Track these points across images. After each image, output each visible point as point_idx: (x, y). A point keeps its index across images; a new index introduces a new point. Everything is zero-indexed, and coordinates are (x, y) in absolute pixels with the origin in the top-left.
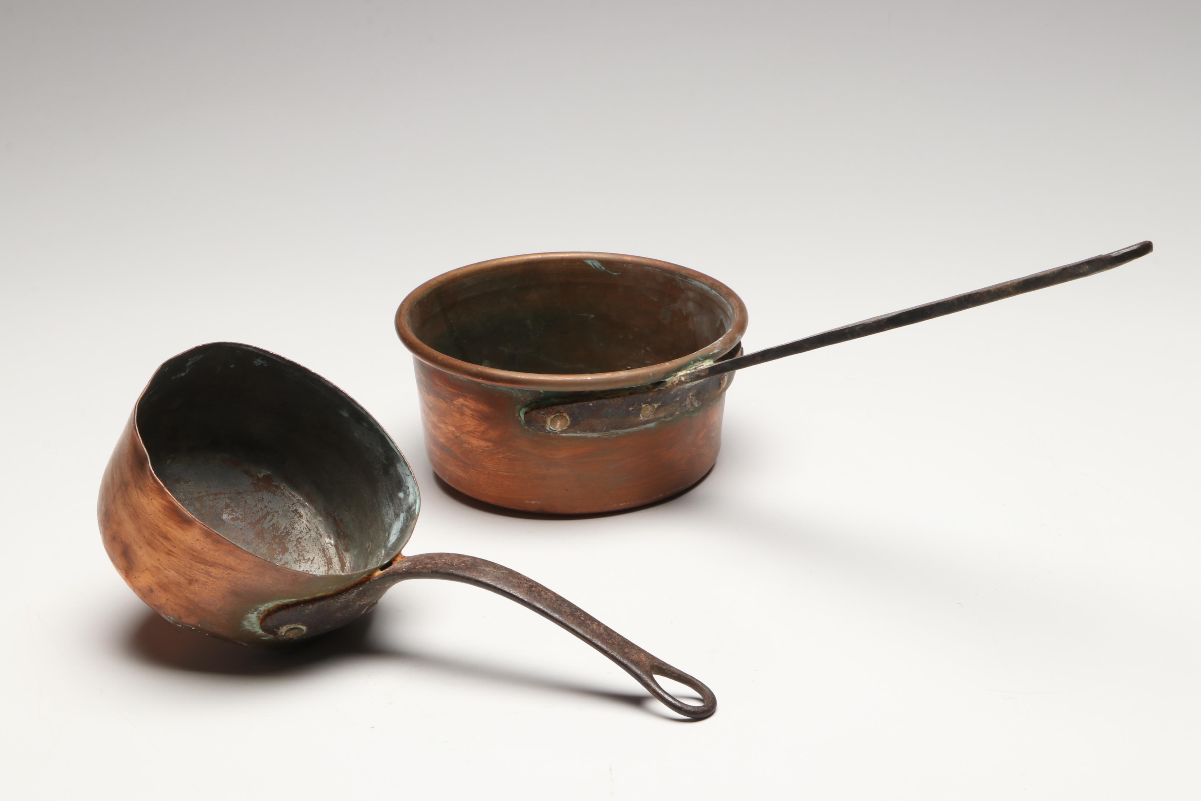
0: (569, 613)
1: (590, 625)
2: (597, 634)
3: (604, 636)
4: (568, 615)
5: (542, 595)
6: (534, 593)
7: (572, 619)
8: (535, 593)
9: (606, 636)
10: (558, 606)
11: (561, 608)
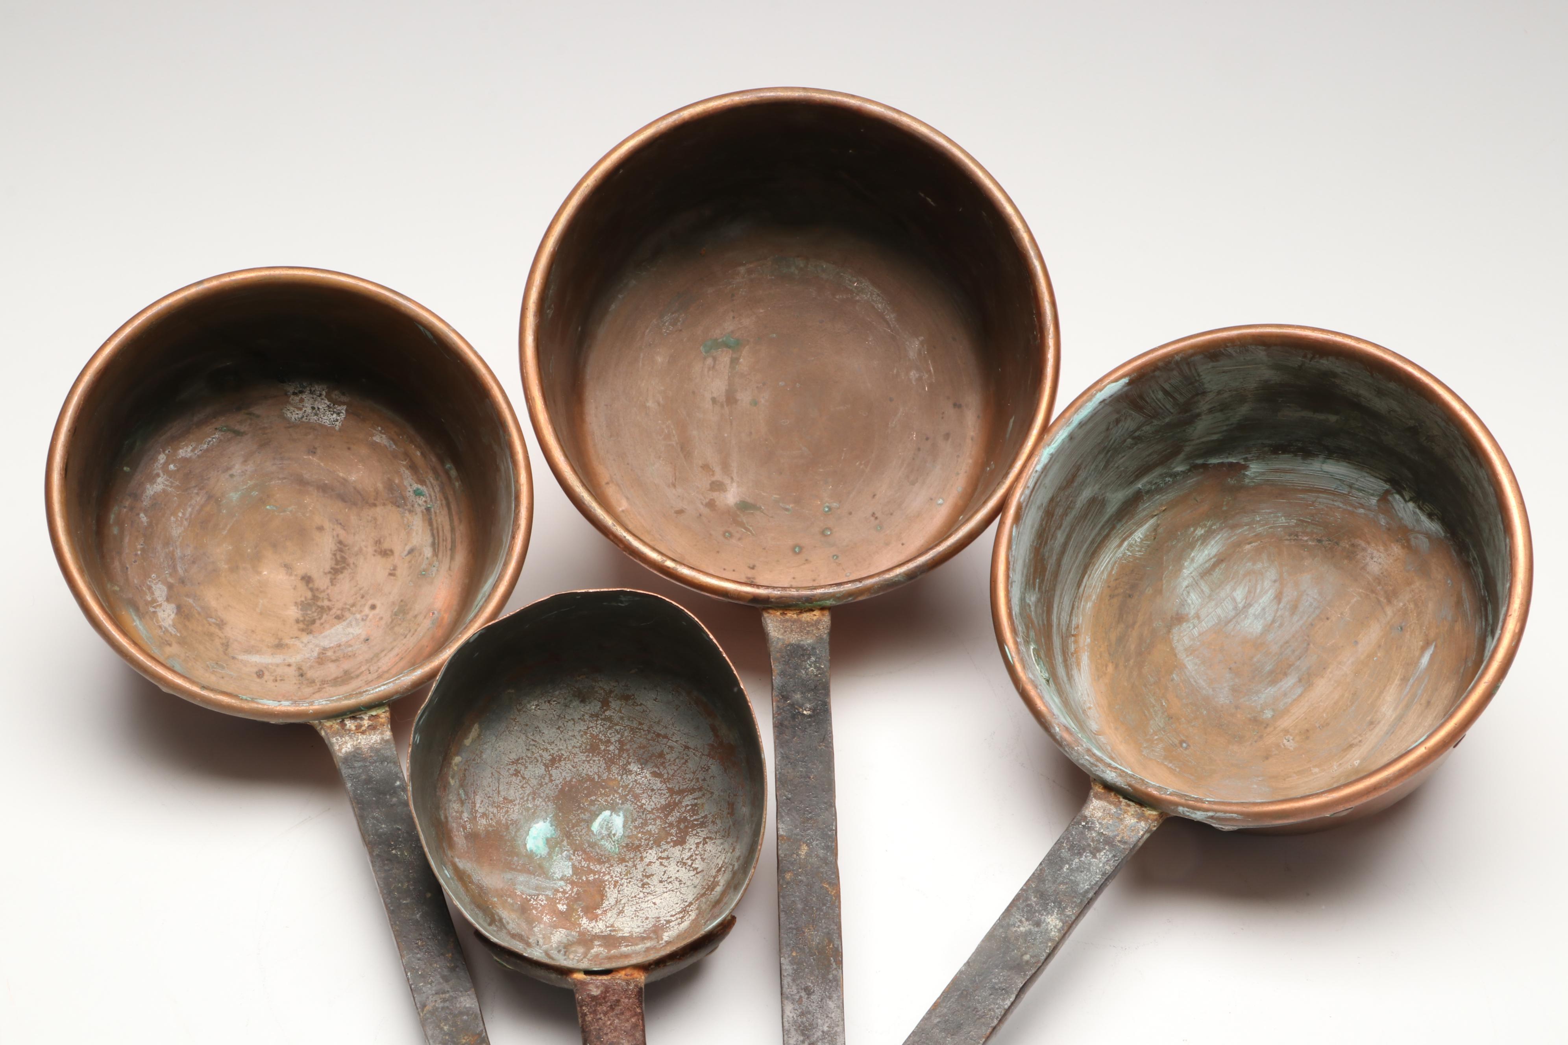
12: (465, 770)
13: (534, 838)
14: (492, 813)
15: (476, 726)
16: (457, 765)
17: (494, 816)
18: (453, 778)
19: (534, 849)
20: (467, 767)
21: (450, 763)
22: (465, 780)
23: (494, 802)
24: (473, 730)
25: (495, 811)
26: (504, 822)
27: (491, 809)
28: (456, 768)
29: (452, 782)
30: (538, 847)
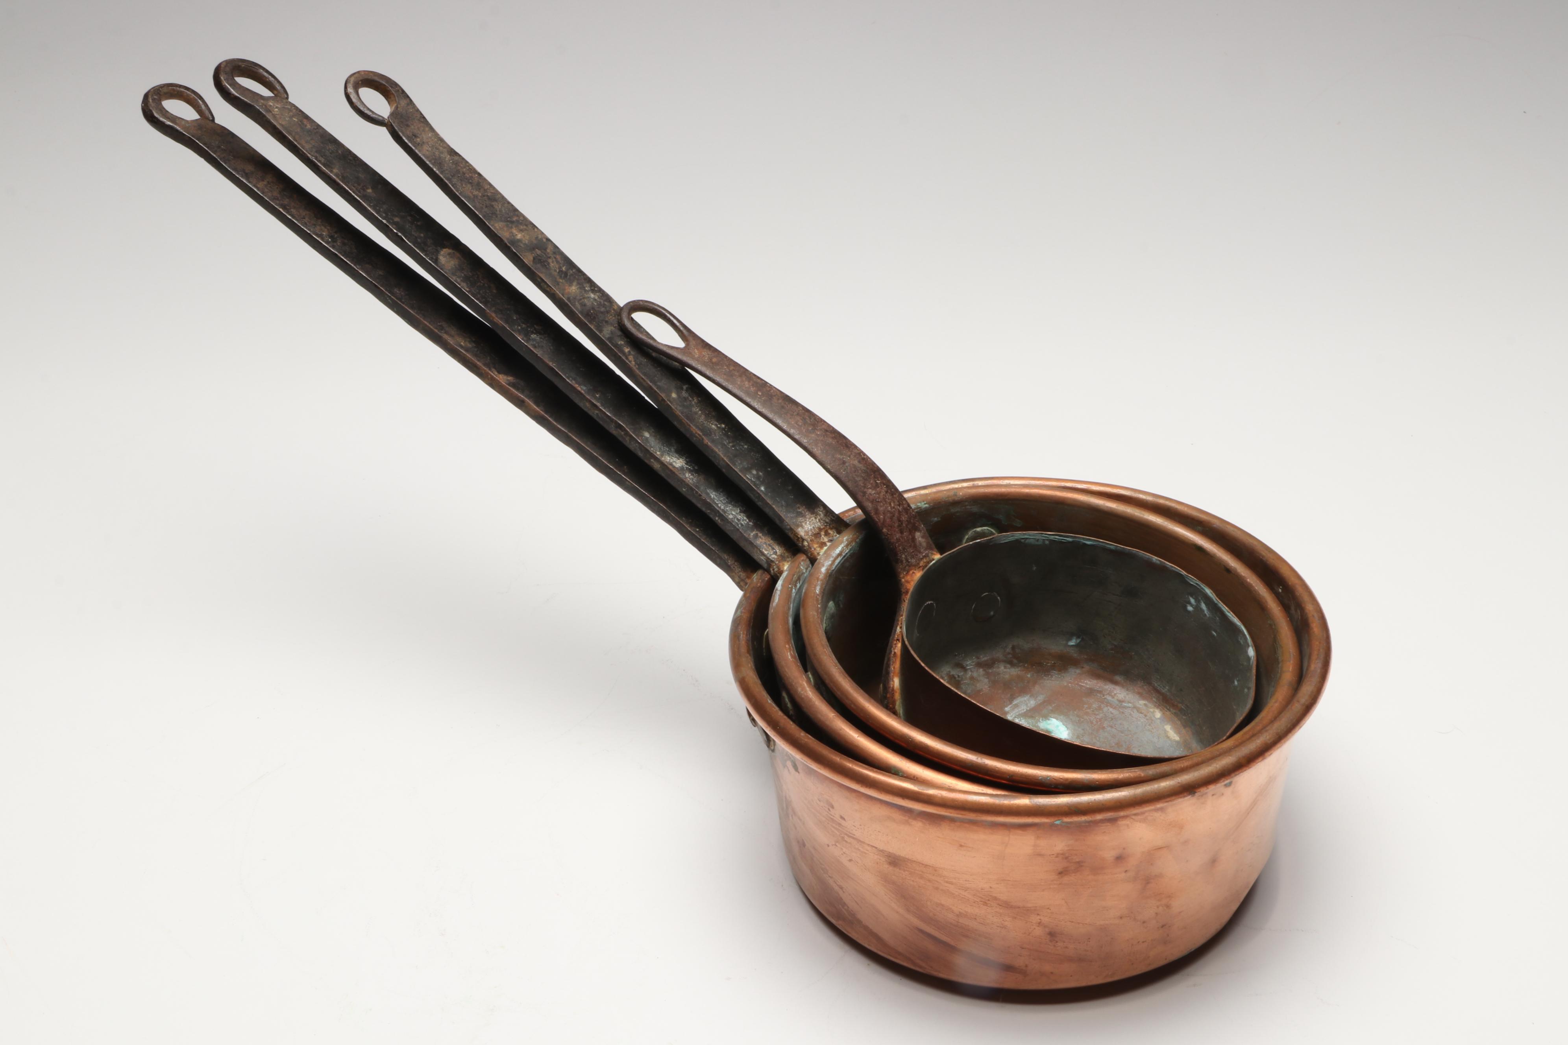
0: (774, 398)
1: (753, 385)
2: (745, 375)
3: (737, 374)
4: (775, 396)
5: (802, 420)
6: (811, 421)
7: (772, 391)
8: (809, 422)
9: (736, 374)
10: (785, 406)
11: (783, 404)
12: (1146, 716)
13: (1058, 726)
14: (1098, 714)
15: (1177, 738)
16: (1154, 712)
17: (1095, 714)
18: (1145, 705)
19: (1049, 722)
20: (1147, 718)
21: (1158, 708)
22: (1138, 711)
23: (1106, 720)
24: (1175, 735)
25: (1098, 717)
26: (1085, 717)
27: (1101, 715)
28: (1152, 710)
29: (1142, 702)
30: (1049, 724)
